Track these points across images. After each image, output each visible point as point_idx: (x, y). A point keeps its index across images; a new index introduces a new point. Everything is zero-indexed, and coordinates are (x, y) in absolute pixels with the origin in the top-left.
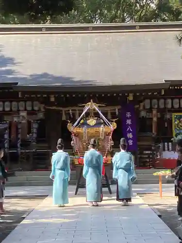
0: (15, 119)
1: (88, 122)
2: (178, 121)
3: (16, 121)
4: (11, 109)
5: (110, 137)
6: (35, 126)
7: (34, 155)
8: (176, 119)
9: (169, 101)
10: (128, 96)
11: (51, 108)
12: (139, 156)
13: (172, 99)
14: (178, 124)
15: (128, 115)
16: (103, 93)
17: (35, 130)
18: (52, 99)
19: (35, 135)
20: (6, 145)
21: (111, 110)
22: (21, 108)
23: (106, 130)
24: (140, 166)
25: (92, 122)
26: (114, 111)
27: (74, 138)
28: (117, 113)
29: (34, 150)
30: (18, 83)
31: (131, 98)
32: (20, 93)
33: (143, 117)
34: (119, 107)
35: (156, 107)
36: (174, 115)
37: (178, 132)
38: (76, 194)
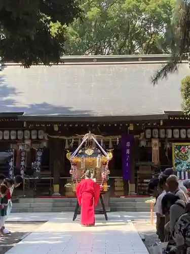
0: (21, 148)
1: (86, 152)
2: (178, 151)
3: (21, 150)
4: (17, 138)
5: (107, 166)
6: (39, 154)
7: (37, 183)
8: (176, 149)
9: (170, 131)
10: (129, 126)
11: (54, 137)
12: (139, 184)
13: (173, 129)
14: (178, 153)
15: (128, 144)
16: (105, 123)
17: (39, 158)
18: (56, 129)
19: (39, 163)
20: (11, 173)
21: (112, 139)
22: (26, 137)
23: (103, 160)
24: (140, 194)
25: (89, 152)
26: (115, 141)
27: (72, 167)
28: (118, 143)
29: (37, 178)
30: (23, 113)
31: (131, 128)
32: (25, 123)
33: (143, 146)
34: (120, 137)
35: (157, 136)
36: (174, 145)
37: (178, 161)
38: (74, 220)
